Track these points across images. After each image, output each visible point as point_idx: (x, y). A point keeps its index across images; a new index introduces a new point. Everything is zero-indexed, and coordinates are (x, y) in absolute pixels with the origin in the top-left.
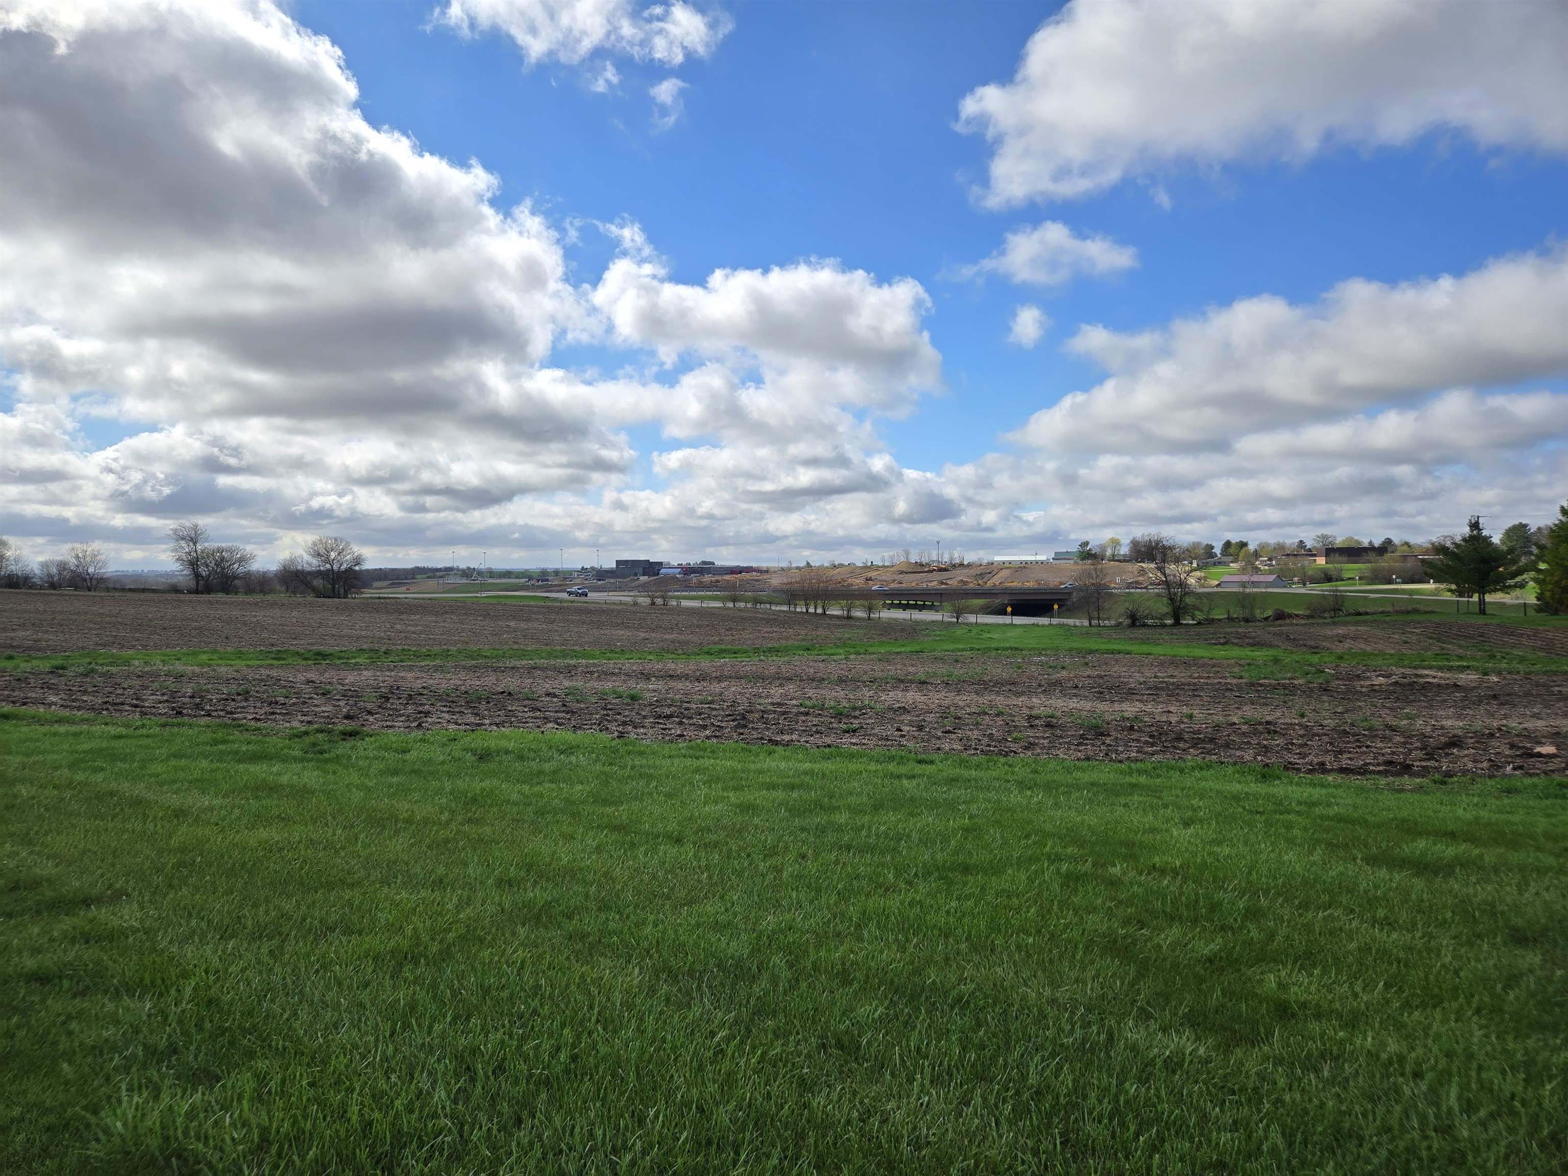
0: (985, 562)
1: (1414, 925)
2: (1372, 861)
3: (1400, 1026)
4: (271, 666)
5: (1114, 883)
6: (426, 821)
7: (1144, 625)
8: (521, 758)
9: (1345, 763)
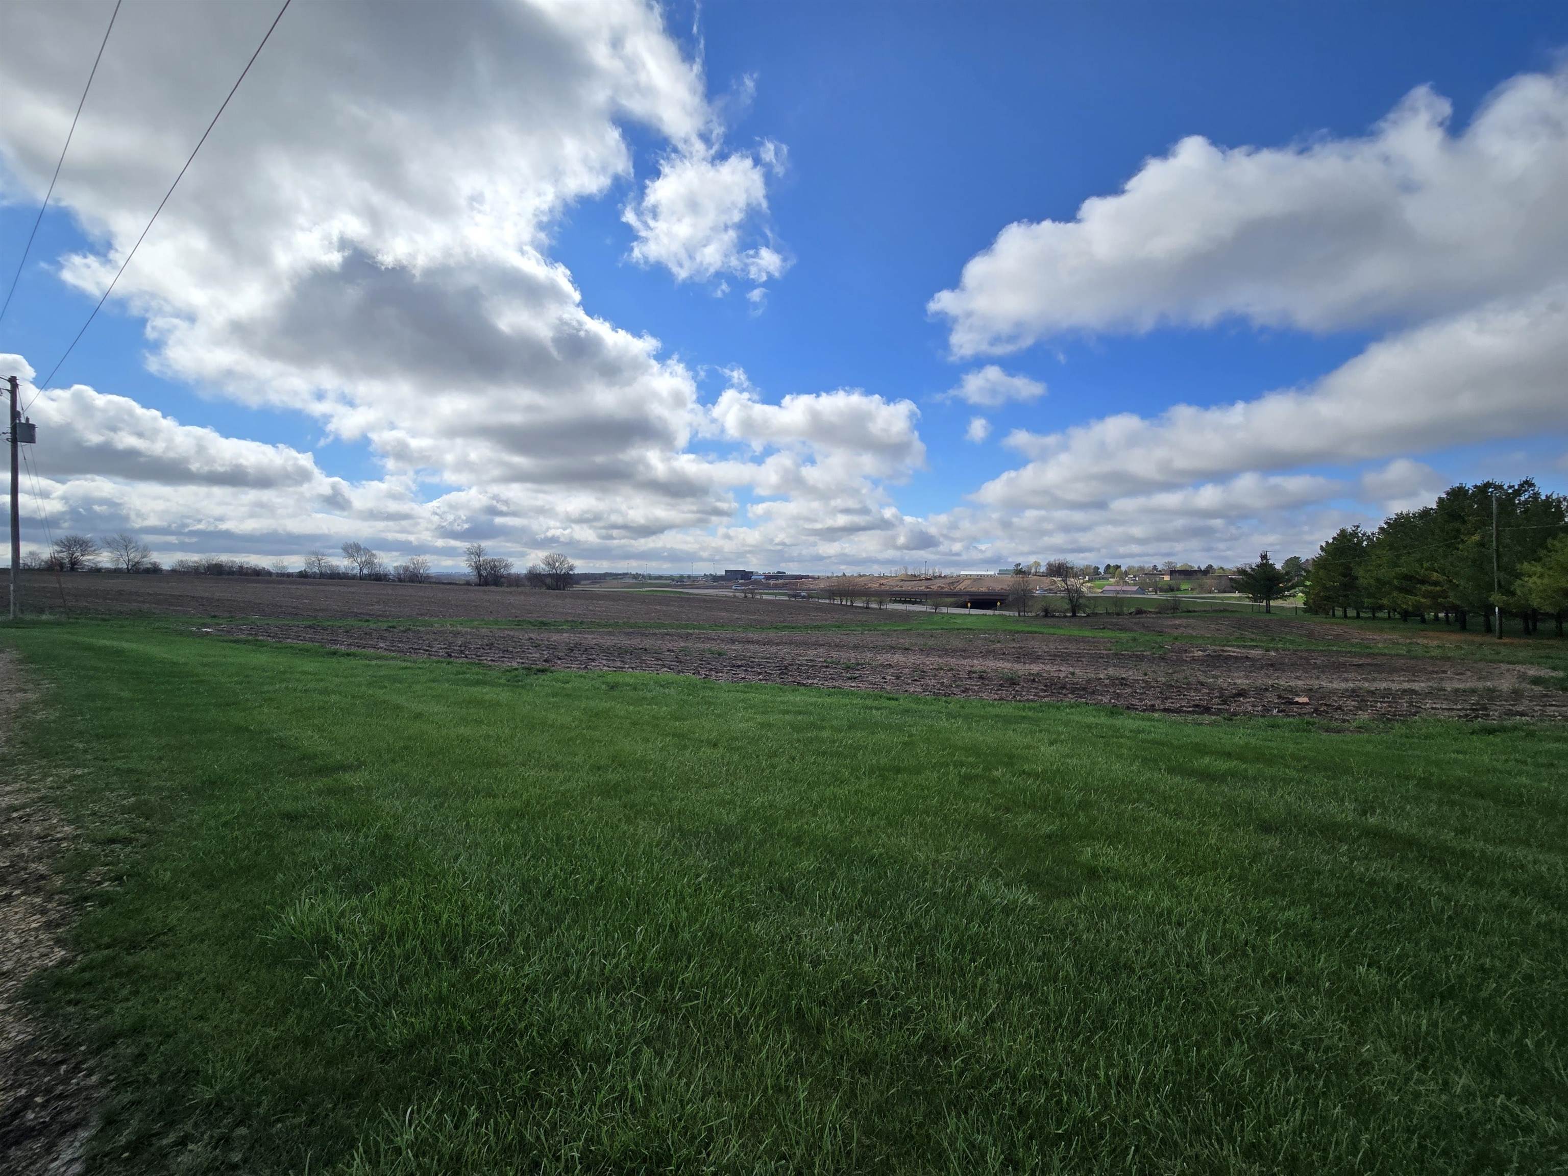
0: (955, 575)
1: (1194, 816)
2: (1171, 771)
3: (1172, 887)
4: (511, 630)
5: (994, 781)
6: (562, 727)
7: (1054, 616)
8: (635, 689)
9: (1168, 705)
